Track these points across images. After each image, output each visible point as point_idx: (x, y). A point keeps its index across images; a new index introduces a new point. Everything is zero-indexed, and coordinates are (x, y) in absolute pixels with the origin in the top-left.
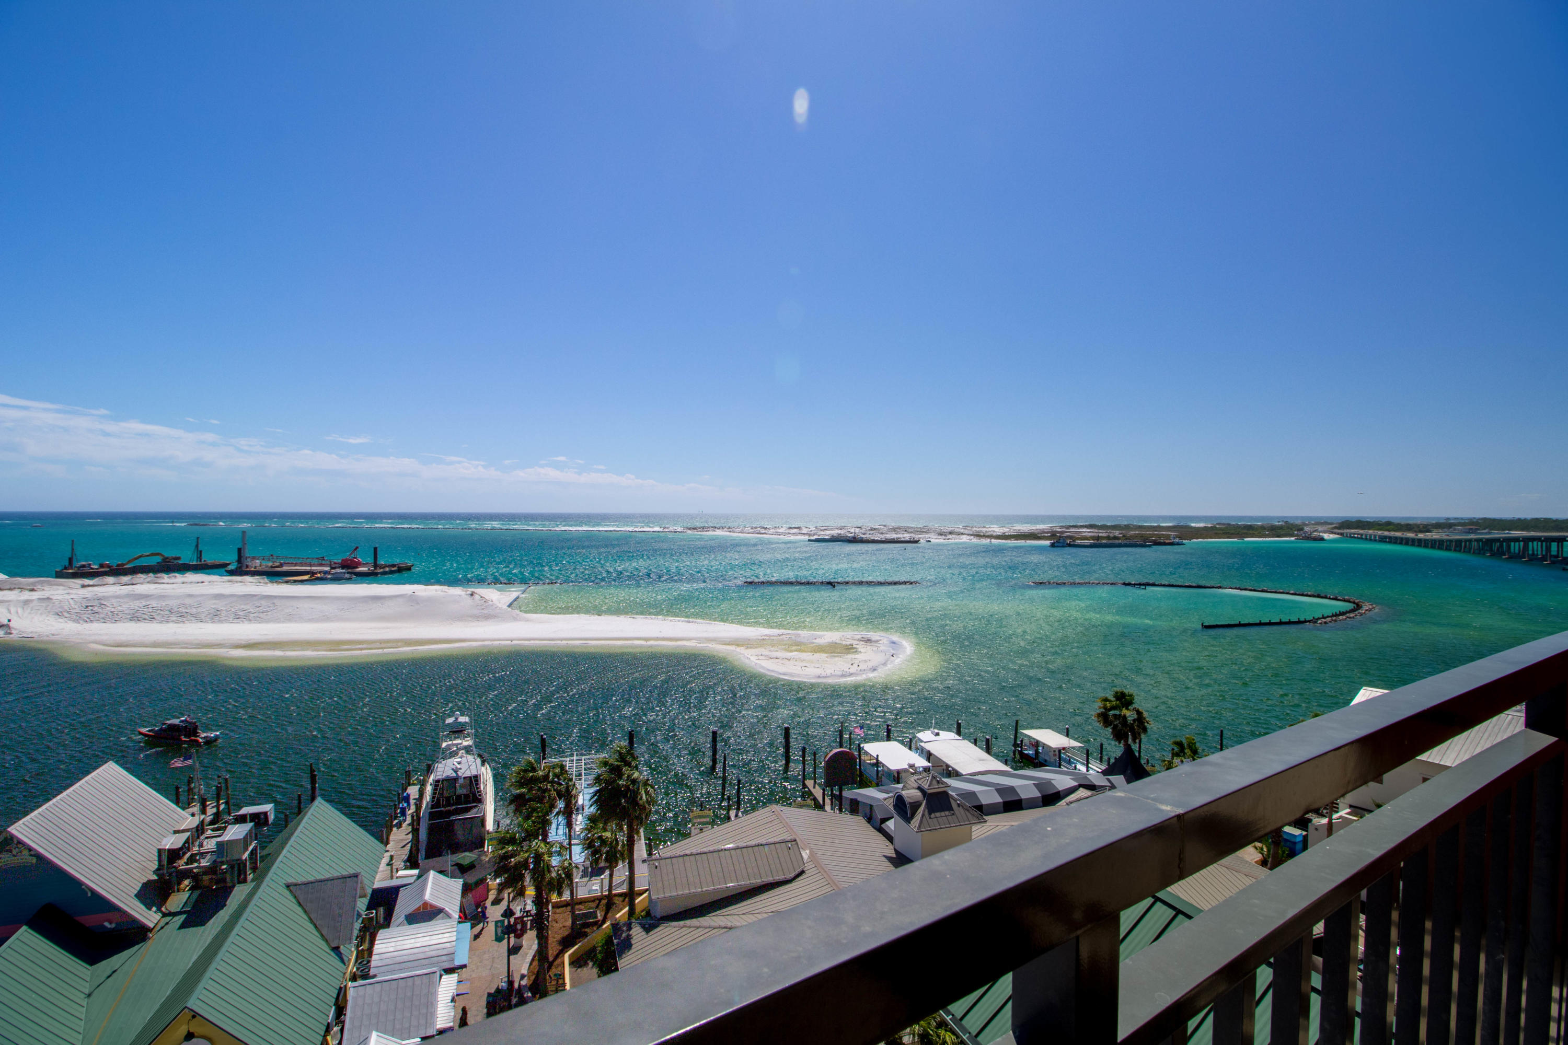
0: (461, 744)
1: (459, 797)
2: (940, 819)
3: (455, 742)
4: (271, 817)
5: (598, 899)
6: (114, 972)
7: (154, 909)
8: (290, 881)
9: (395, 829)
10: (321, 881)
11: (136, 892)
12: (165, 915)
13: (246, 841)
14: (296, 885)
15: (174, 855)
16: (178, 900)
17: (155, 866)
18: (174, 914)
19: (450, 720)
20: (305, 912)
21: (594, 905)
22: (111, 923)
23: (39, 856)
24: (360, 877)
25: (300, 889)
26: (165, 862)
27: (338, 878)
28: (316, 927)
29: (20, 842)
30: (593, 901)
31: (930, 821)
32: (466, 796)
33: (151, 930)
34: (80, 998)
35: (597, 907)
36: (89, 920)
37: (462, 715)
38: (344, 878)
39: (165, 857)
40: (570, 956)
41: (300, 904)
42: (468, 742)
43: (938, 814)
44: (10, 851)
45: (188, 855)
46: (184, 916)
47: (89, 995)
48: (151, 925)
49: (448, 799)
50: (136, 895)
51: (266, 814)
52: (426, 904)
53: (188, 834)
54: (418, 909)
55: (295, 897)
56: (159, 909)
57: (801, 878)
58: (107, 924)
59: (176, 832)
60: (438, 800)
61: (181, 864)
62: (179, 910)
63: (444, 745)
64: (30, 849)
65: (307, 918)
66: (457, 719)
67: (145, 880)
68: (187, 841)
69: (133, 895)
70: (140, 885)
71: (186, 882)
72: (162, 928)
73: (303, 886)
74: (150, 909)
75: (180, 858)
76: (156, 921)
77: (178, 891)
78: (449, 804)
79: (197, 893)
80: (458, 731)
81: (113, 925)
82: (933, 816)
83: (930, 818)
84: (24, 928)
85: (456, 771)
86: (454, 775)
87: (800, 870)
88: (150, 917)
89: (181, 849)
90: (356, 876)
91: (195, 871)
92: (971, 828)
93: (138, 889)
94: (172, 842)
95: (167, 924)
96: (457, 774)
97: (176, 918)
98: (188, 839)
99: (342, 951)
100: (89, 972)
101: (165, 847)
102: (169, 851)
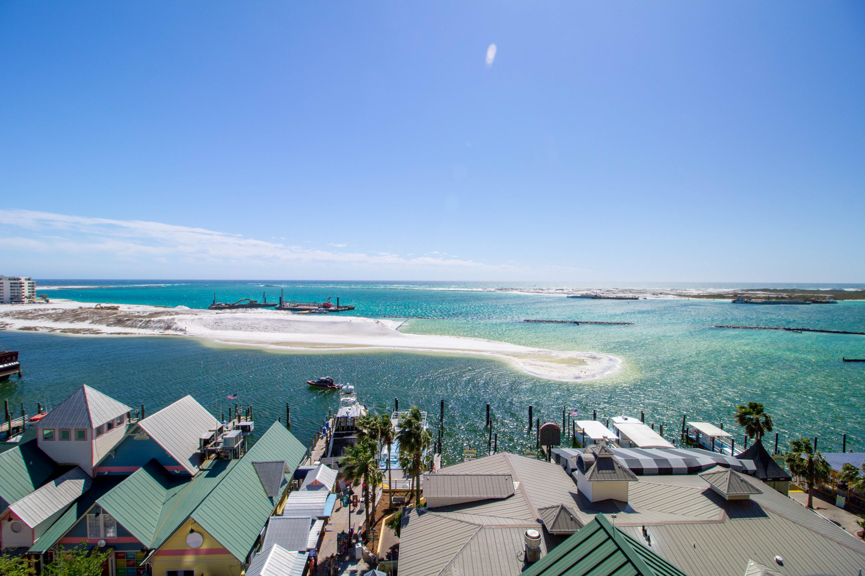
0: (350, 400)
1: (348, 427)
2: (605, 474)
3: (347, 398)
4: (252, 428)
5: (407, 491)
6: (176, 494)
7: (196, 466)
8: (254, 461)
9: (320, 439)
10: (267, 463)
11: (189, 457)
12: (200, 470)
13: (237, 438)
14: (256, 463)
15: (206, 442)
16: (207, 463)
17: (199, 446)
18: (204, 470)
19: (344, 387)
20: (259, 477)
21: (404, 494)
23: (149, 435)
24: (285, 463)
25: (258, 466)
26: (202, 445)
27: (275, 462)
28: (263, 485)
29: (143, 429)
30: (404, 492)
31: (598, 475)
32: (352, 427)
33: (193, 476)
34: (160, 504)
35: (406, 496)
36: (169, 468)
37: (350, 385)
38: (277, 462)
39: (202, 442)
40: (386, 520)
41: (257, 473)
42: (353, 399)
43: (604, 471)
44: (139, 433)
45: (213, 442)
46: (208, 472)
47: (164, 504)
48: (193, 474)
49: (343, 427)
51: (249, 426)
52: (316, 481)
53: (214, 432)
54: (313, 483)
55: (255, 469)
56: (198, 467)
57: (511, 498)
58: (176, 471)
59: (210, 431)
60: (338, 427)
61: (209, 447)
62: (206, 468)
63: (342, 400)
64: (147, 433)
65: (259, 481)
66: (348, 387)
67: (195, 452)
68: (213, 436)
69: (188, 459)
70: (192, 454)
71: (214, 455)
72: (198, 476)
73: (259, 464)
74: (194, 466)
75: (209, 443)
76: (196, 473)
77: (209, 459)
78: (343, 430)
79: (215, 462)
80: (348, 393)
81: (179, 472)
82: (600, 472)
83: (598, 473)
84: (141, 468)
85: (347, 413)
86: (346, 415)
87: (511, 493)
88: (193, 470)
89: (210, 439)
90: (283, 462)
91: (218, 450)
92: (628, 483)
93: (191, 456)
94: (206, 435)
95: (201, 474)
96: (348, 415)
97: (205, 472)
98: (214, 434)
99: (274, 499)
100: (166, 493)
101: (203, 438)
102: (205, 439)
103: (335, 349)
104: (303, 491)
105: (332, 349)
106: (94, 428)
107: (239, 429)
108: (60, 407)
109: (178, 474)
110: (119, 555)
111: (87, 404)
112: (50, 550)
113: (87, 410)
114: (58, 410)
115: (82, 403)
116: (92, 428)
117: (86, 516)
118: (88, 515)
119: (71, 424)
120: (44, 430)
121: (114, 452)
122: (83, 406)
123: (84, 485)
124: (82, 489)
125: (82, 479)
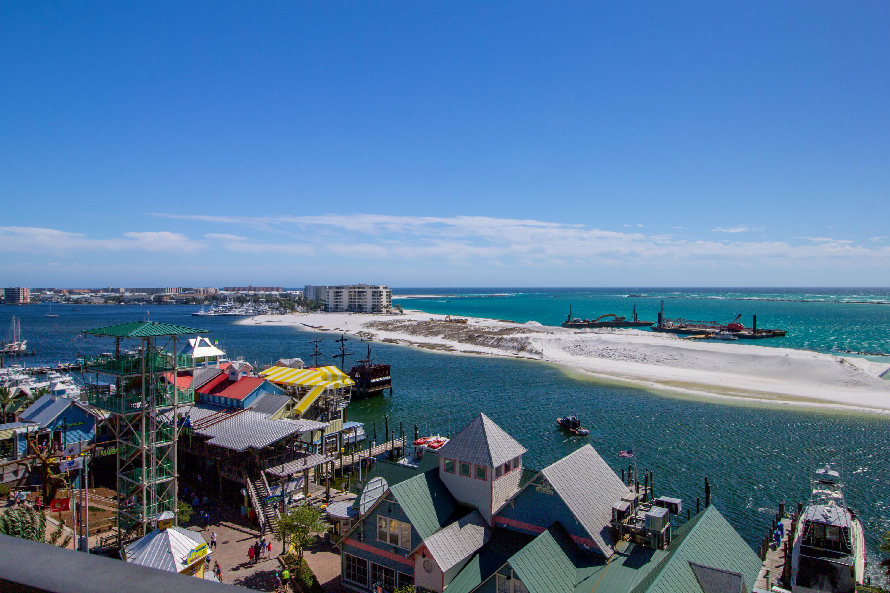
0: (831, 495)
1: (829, 541)
3: (824, 491)
4: (680, 509)
6: (588, 577)
7: (610, 546)
8: (691, 561)
9: (770, 550)
10: (713, 569)
11: (600, 531)
12: (615, 553)
13: (663, 520)
14: (696, 565)
15: (620, 515)
16: (623, 545)
17: (611, 518)
18: (621, 554)
19: (820, 471)
22: (587, 545)
23: (554, 490)
24: (742, 578)
25: (698, 570)
26: (616, 517)
27: (726, 572)
29: (546, 480)
32: (836, 543)
33: (608, 559)
34: (571, 585)
36: (578, 540)
37: (832, 469)
38: (730, 573)
39: (616, 514)
41: (698, 581)
42: (837, 495)
44: (542, 483)
45: (629, 517)
46: (626, 558)
47: (575, 586)
48: (608, 557)
49: (818, 540)
51: (676, 505)
53: (630, 503)
55: (695, 574)
56: (612, 547)
58: (585, 545)
59: (623, 500)
60: (809, 538)
61: (625, 521)
62: (623, 552)
63: (815, 491)
64: (551, 486)
66: (826, 471)
67: (605, 525)
68: (628, 508)
69: (599, 533)
70: (603, 527)
71: (627, 535)
72: (613, 560)
73: (701, 568)
74: (608, 545)
75: (624, 518)
76: (610, 555)
77: (623, 540)
78: (818, 545)
79: (633, 545)
80: (828, 482)
81: (588, 548)
84: (547, 531)
85: (826, 517)
86: (824, 520)
88: (607, 551)
89: (625, 512)
90: (740, 576)
91: (632, 529)
93: (602, 529)
94: (622, 506)
95: (616, 559)
96: (827, 521)
97: (622, 557)
100: (576, 572)
101: (616, 508)
102: (619, 511)
103: (763, 400)
105: (759, 400)
106: (495, 467)
107: (663, 506)
108: (459, 436)
109: (587, 551)
111: (485, 437)
113: (487, 443)
114: (458, 439)
115: (480, 435)
116: (492, 467)
117: (495, 575)
118: (498, 575)
119: (471, 458)
120: (445, 459)
121: (513, 501)
122: (482, 439)
123: (484, 534)
124: (483, 539)
125: (481, 526)
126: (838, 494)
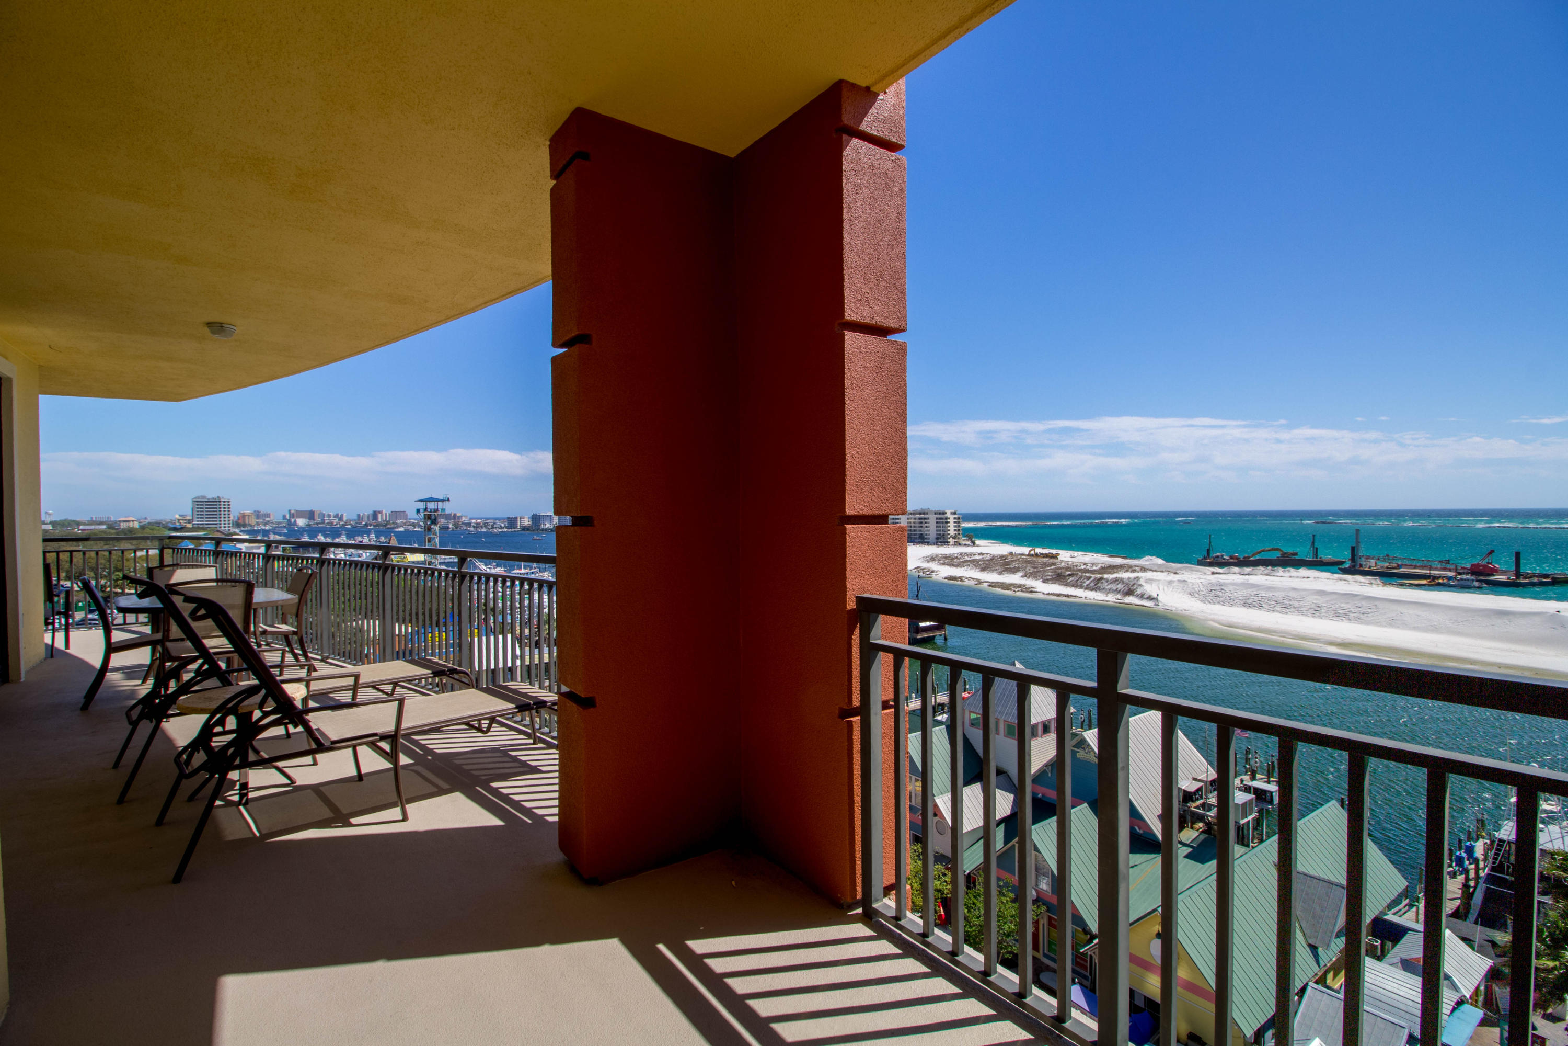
6: (1136, 865)
10: (1306, 875)
15: (1190, 797)
16: (1190, 835)
18: (1183, 844)
22: (1140, 829)
27: (1324, 881)
29: (1089, 745)
38: (1331, 883)
39: (1181, 795)
44: (1084, 749)
45: (1201, 801)
46: (1190, 850)
50: (1158, 816)
51: (1271, 793)
53: (1201, 784)
54: (1417, 960)
58: (1137, 828)
59: (1194, 779)
61: (1193, 806)
62: (1188, 842)
68: (1200, 789)
69: (1154, 813)
71: (1201, 825)
75: (1193, 801)
77: (1192, 828)
79: (1203, 837)
81: (1141, 832)
84: (1086, 805)
89: (1195, 793)
90: (1344, 887)
91: (1205, 817)
93: (1161, 812)
94: (1190, 785)
97: (1185, 848)
98: (1202, 787)
99: (1319, 953)
101: (1183, 788)
102: (1184, 791)
104: (1390, 967)
106: (1032, 724)
107: (1249, 792)
109: (1140, 835)
110: (1053, 922)
112: (974, 874)
117: (1014, 845)
119: (1000, 713)
120: (971, 712)
121: (1050, 768)
122: (1013, 691)
123: (1013, 803)
124: (1010, 807)
125: (1010, 793)
126: (1552, 805)
